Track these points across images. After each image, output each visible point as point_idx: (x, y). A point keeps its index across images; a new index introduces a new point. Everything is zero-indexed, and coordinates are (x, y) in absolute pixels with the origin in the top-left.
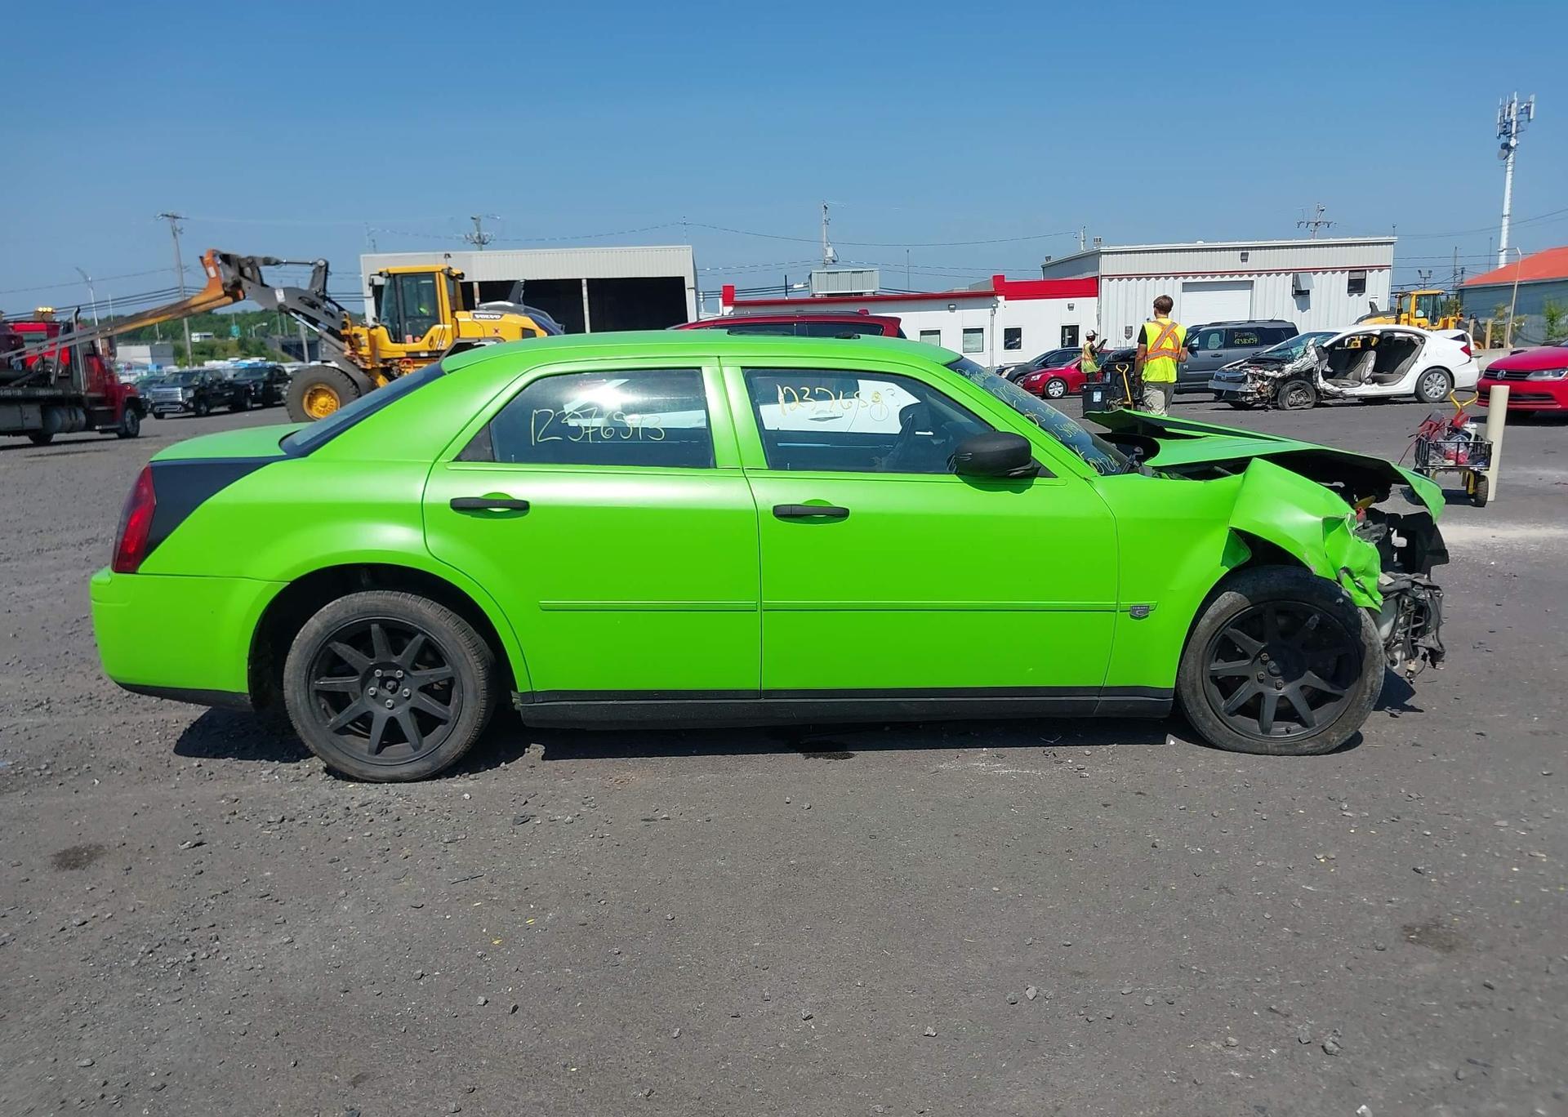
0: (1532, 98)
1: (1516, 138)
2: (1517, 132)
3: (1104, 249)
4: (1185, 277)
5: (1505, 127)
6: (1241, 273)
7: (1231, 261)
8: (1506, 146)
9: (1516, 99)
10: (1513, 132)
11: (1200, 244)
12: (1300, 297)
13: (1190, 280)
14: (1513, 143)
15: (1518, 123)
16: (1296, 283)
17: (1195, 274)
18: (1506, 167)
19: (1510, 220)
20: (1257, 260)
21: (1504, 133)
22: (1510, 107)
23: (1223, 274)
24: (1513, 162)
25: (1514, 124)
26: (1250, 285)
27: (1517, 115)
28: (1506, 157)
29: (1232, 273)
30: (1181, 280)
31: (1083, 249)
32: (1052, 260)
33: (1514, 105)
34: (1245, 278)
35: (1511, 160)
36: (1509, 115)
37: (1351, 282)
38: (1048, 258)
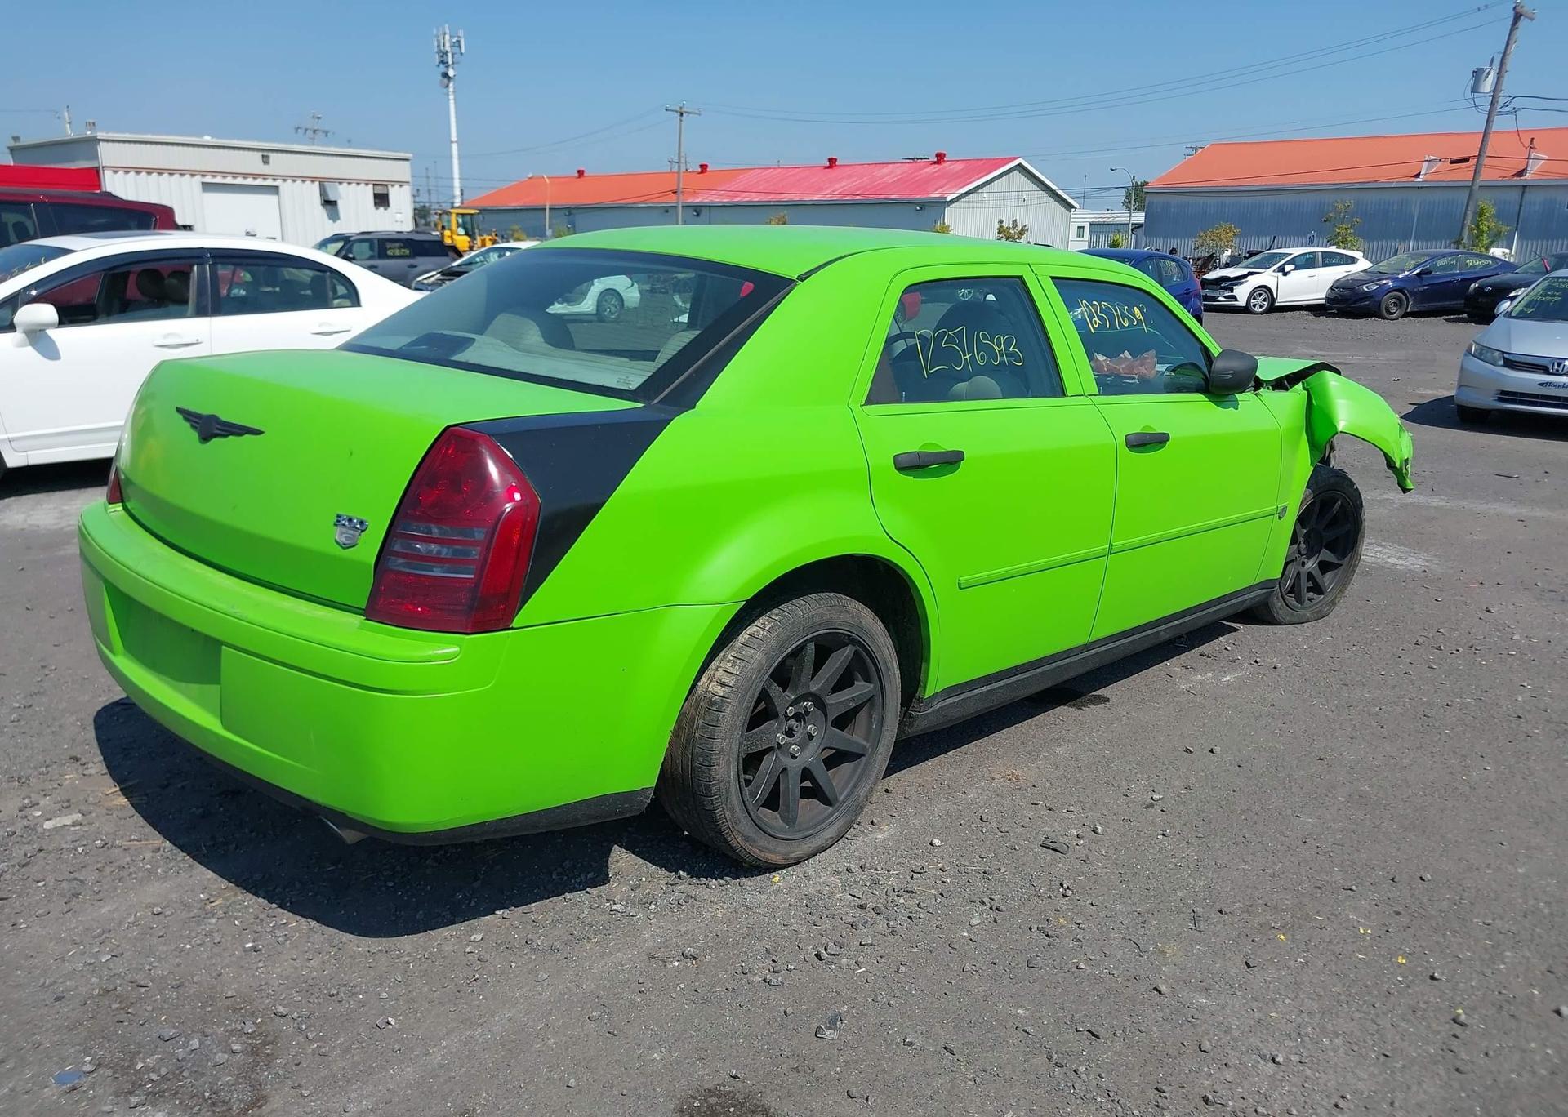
0: (461, 33)
1: (453, 68)
2: (453, 63)
3: (100, 135)
4: (203, 176)
5: (442, 56)
6: (265, 177)
7: (251, 162)
8: (445, 75)
9: (448, 31)
10: (450, 62)
11: (207, 139)
12: (329, 207)
13: (208, 179)
14: (451, 73)
15: (453, 54)
16: (323, 192)
17: (214, 174)
18: (448, 95)
19: (458, 146)
20: (279, 163)
21: (442, 62)
22: (444, 38)
23: (245, 176)
24: (454, 92)
25: (450, 55)
26: (275, 190)
27: (451, 46)
28: (447, 86)
29: (255, 176)
30: (198, 179)
31: (69, 133)
32: (25, 141)
33: (447, 37)
34: (270, 182)
35: (451, 89)
36: (444, 45)
37: (376, 196)
38: (16, 139)
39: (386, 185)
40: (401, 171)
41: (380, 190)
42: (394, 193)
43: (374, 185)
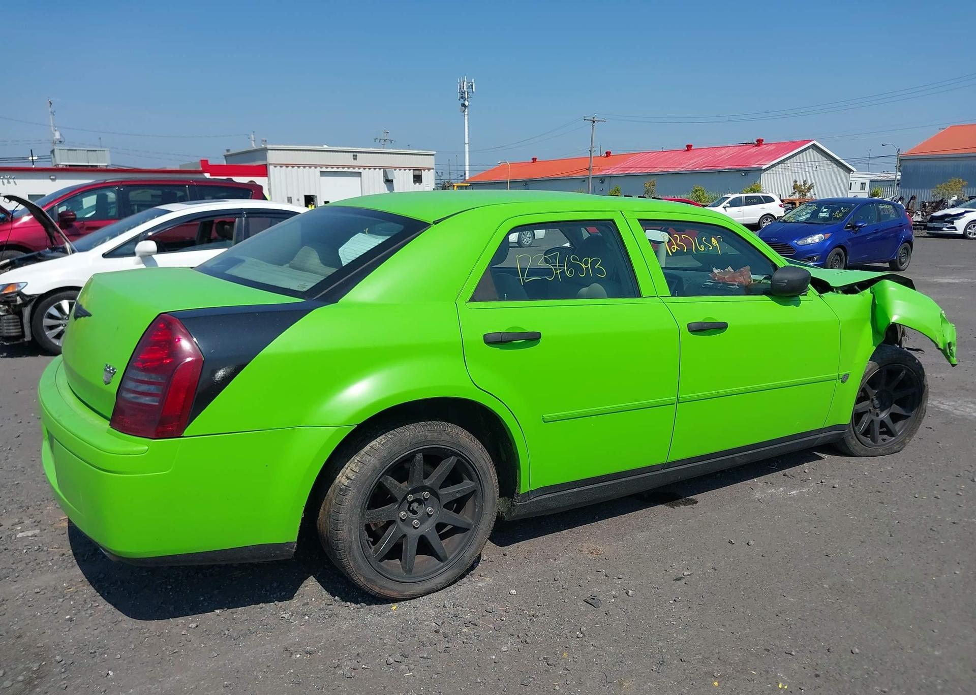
0: (473, 81)
1: (468, 101)
2: (468, 98)
3: (269, 147)
4: (321, 167)
5: (462, 94)
6: (354, 167)
7: (347, 159)
8: (463, 105)
9: (466, 80)
10: (466, 97)
11: (326, 147)
12: (388, 183)
13: (324, 169)
14: (467, 104)
15: (468, 93)
16: (385, 175)
17: (327, 166)
18: (464, 116)
19: (469, 146)
20: (362, 159)
21: (462, 98)
22: (463, 84)
23: (343, 167)
24: (468, 115)
25: (466, 93)
26: (359, 174)
27: (467, 88)
28: (464, 111)
29: (349, 167)
30: (319, 168)
31: (254, 146)
32: (232, 152)
33: (465, 83)
34: (356, 170)
35: (466, 113)
36: (463, 88)
37: (415, 176)
38: (228, 151)
39: (421, 170)
40: (429, 162)
41: (417, 173)
42: (425, 174)
43: (414, 170)
